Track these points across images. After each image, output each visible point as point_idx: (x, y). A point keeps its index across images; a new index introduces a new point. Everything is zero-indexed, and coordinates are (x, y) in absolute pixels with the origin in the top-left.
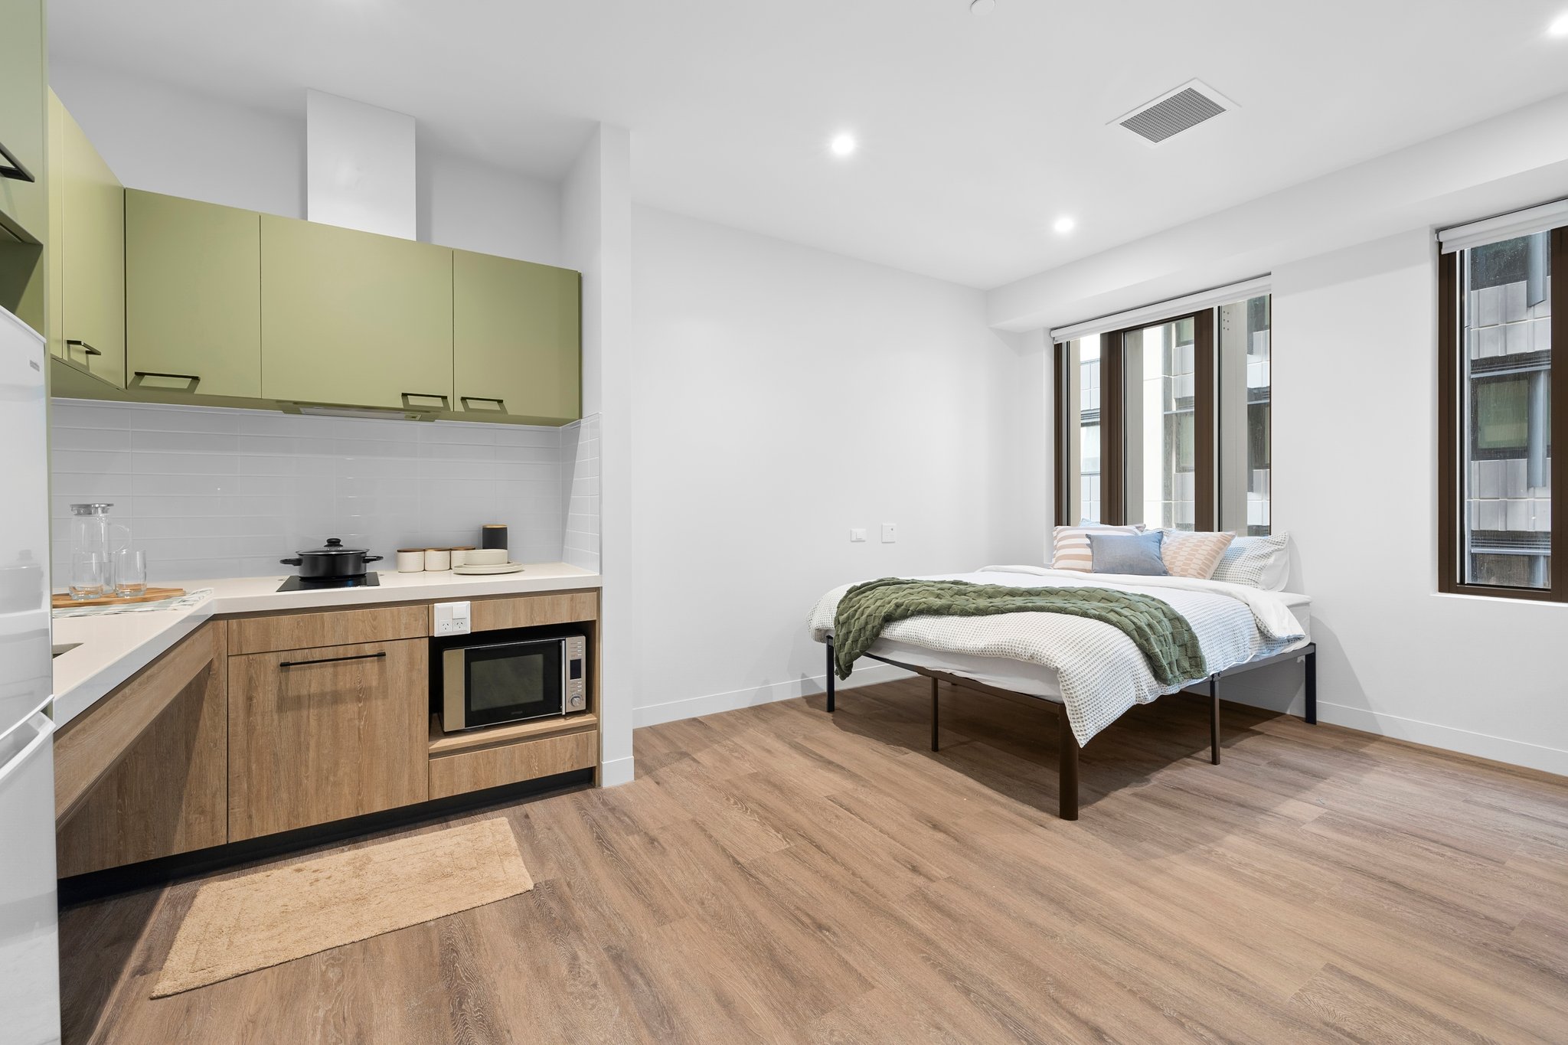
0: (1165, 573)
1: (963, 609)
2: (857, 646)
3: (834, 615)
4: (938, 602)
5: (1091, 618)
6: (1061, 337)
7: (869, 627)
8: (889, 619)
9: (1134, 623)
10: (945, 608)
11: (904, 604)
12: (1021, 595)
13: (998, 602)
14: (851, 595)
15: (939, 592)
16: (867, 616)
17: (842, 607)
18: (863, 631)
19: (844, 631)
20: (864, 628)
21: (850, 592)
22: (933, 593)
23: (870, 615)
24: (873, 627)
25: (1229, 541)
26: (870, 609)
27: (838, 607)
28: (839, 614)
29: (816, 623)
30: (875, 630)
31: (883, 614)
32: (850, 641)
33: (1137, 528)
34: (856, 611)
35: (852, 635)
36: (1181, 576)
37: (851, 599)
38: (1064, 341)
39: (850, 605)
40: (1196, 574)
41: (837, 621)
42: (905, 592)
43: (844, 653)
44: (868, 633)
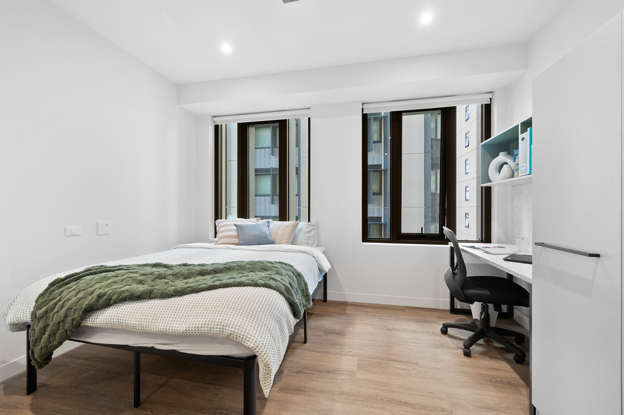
0: (273, 243)
1: (163, 293)
2: (55, 338)
3: (32, 309)
4: (141, 288)
5: (260, 286)
6: (218, 121)
7: (69, 319)
8: (90, 310)
9: (283, 285)
10: (147, 294)
11: (107, 294)
12: (209, 274)
13: (192, 282)
14: (52, 288)
15: (142, 278)
16: (67, 309)
17: (41, 300)
18: (61, 324)
19: (41, 325)
20: (63, 321)
21: (52, 285)
22: (136, 280)
23: (70, 308)
24: (73, 320)
25: (297, 225)
26: (70, 302)
27: (37, 301)
28: (38, 307)
29: (11, 318)
30: (75, 322)
31: (84, 306)
32: (46, 335)
33: (256, 220)
34: (56, 304)
35: (49, 328)
36: (280, 244)
37: (53, 291)
38: (219, 124)
39: (51, 297)
40: (286, 242)
41: (34, 315)
42: (109, 281)
43: (39, 347)
44: (67, 325)
